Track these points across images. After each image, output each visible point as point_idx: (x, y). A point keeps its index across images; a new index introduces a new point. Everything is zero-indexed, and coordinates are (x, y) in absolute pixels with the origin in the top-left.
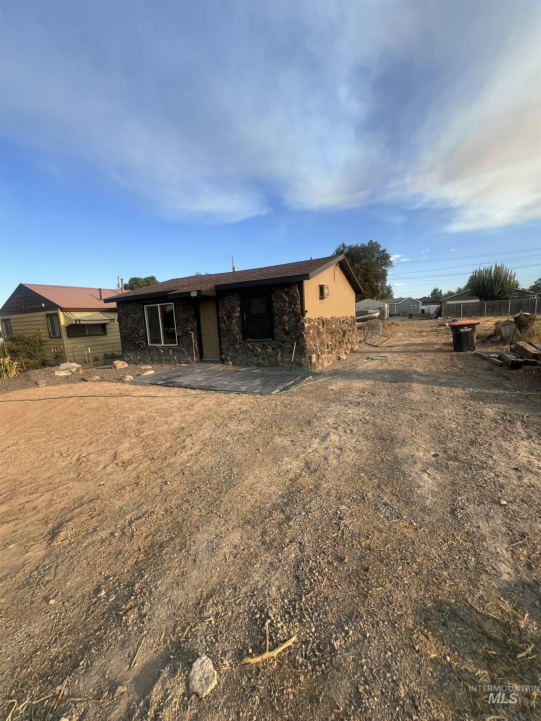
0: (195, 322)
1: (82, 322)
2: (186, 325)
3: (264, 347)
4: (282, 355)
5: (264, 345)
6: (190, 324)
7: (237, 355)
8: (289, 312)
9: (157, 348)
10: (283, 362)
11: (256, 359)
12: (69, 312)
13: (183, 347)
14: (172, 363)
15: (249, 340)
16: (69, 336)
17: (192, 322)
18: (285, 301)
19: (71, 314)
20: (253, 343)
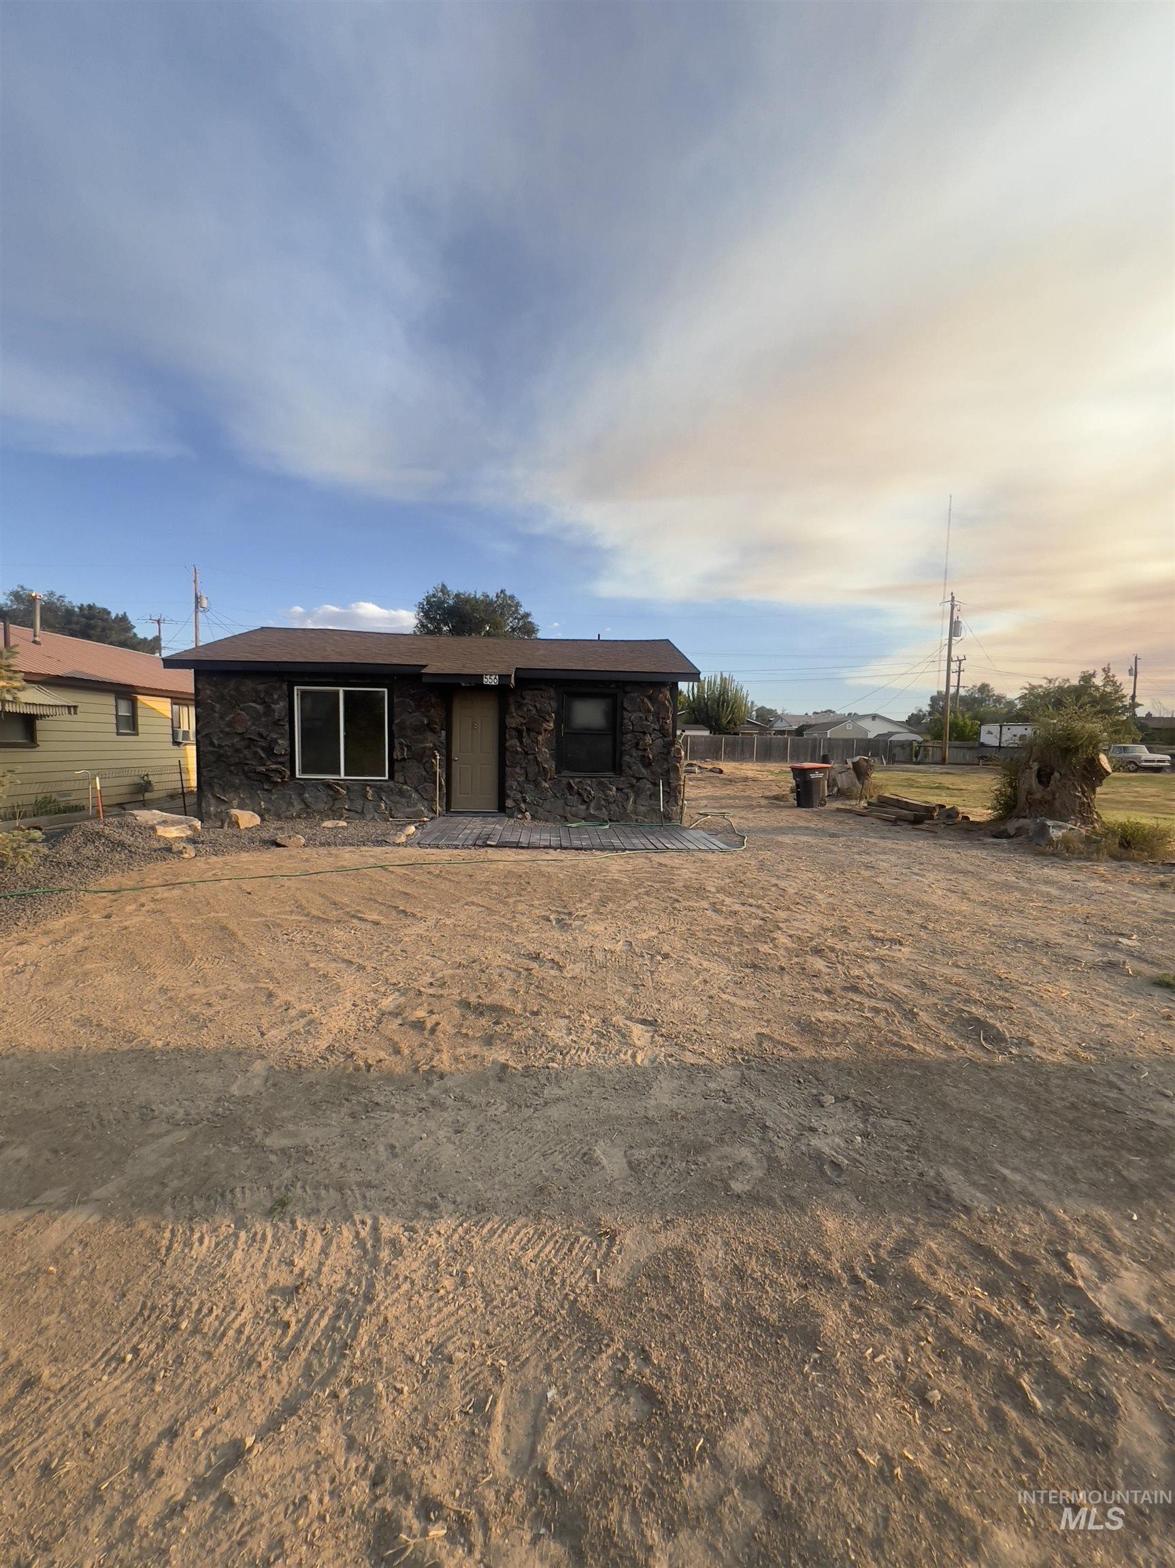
0: (442, 732)
2: (421, 737)
3: (602, 787)
4: (635, 802)
6: (431, 737)
7: (543, 801)
8: (654, 730)
9: (328, 785)
11: (584, 807)
13: (406, 783)
14: (369, 817)
15: (572, 773)
17: (434, 732)
18: (649, 711)
20: (577, 780)
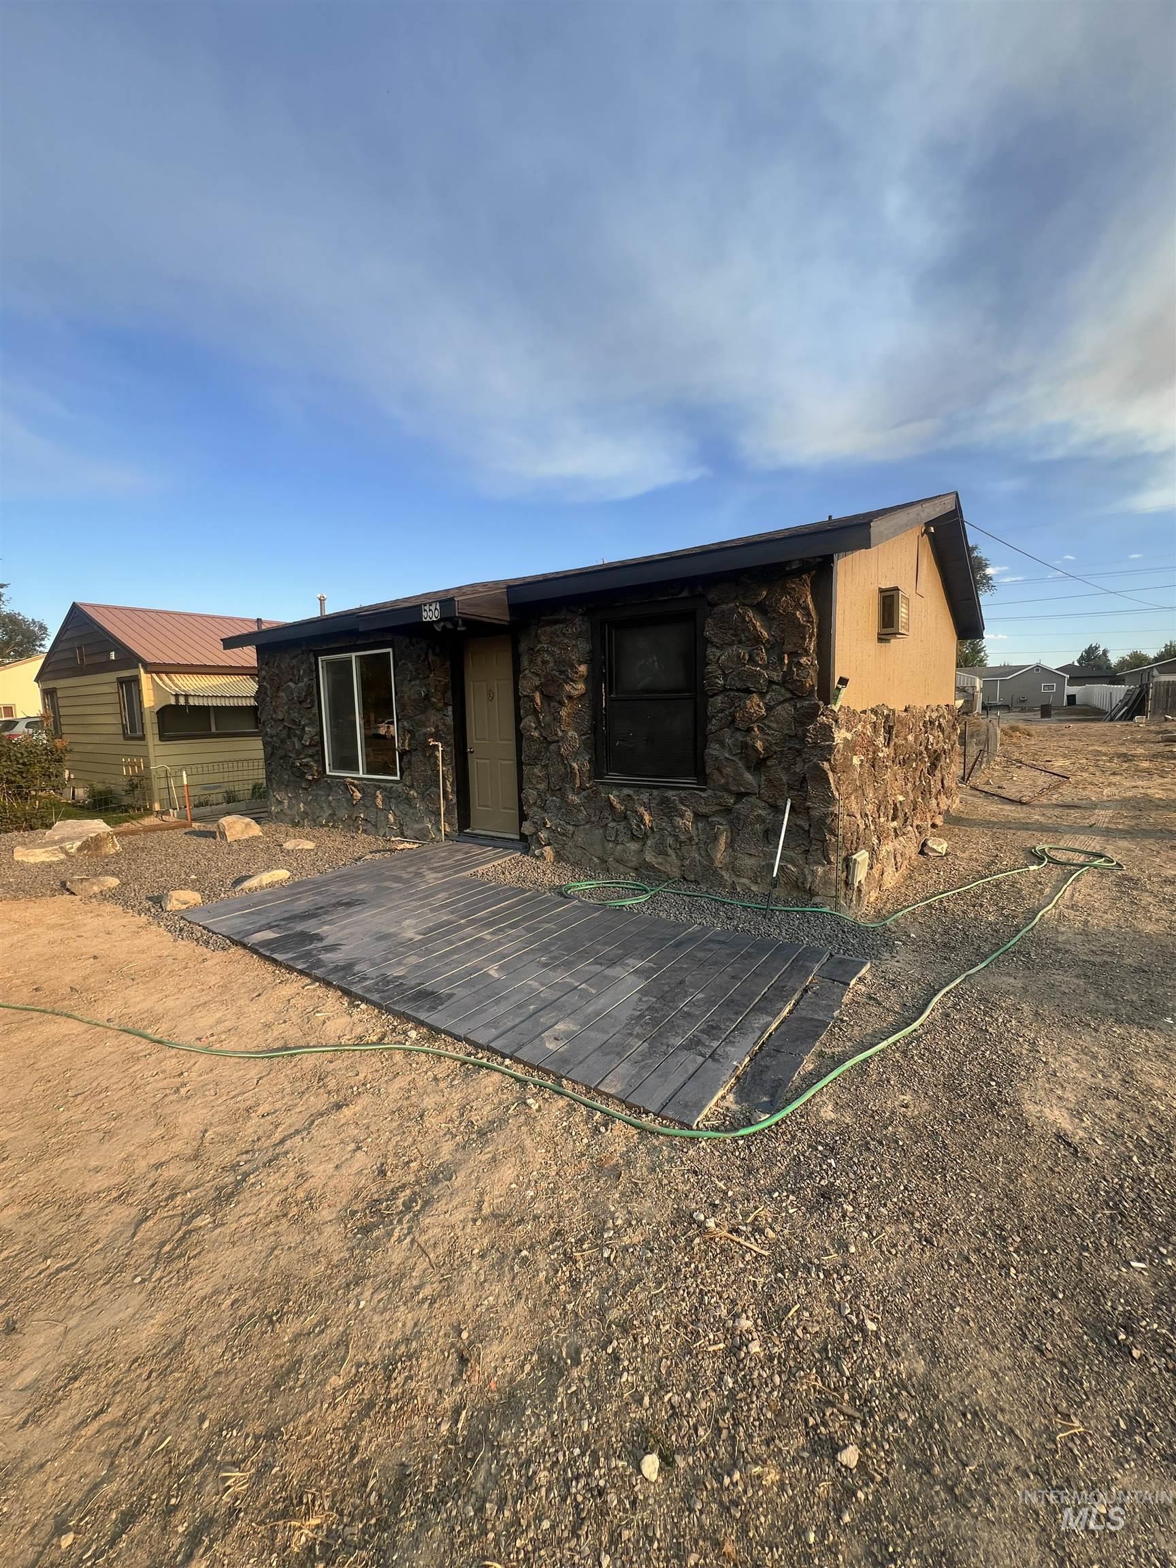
0: (450, 708)
2: (422, 717)
3: (667, 810)
4: (731, 845)
5: (664, 801)
6: (434, 717)
7: (570, 828)
8: (771, 682)
9: (344, 785)
10: (735, 870)
11: (634, 846)
13: (412, 787)
14: (382, 832)
15: (614, 777)
16: (163, 737)
17: (438, 710)
18: (757, 639)
20: (626, 791)
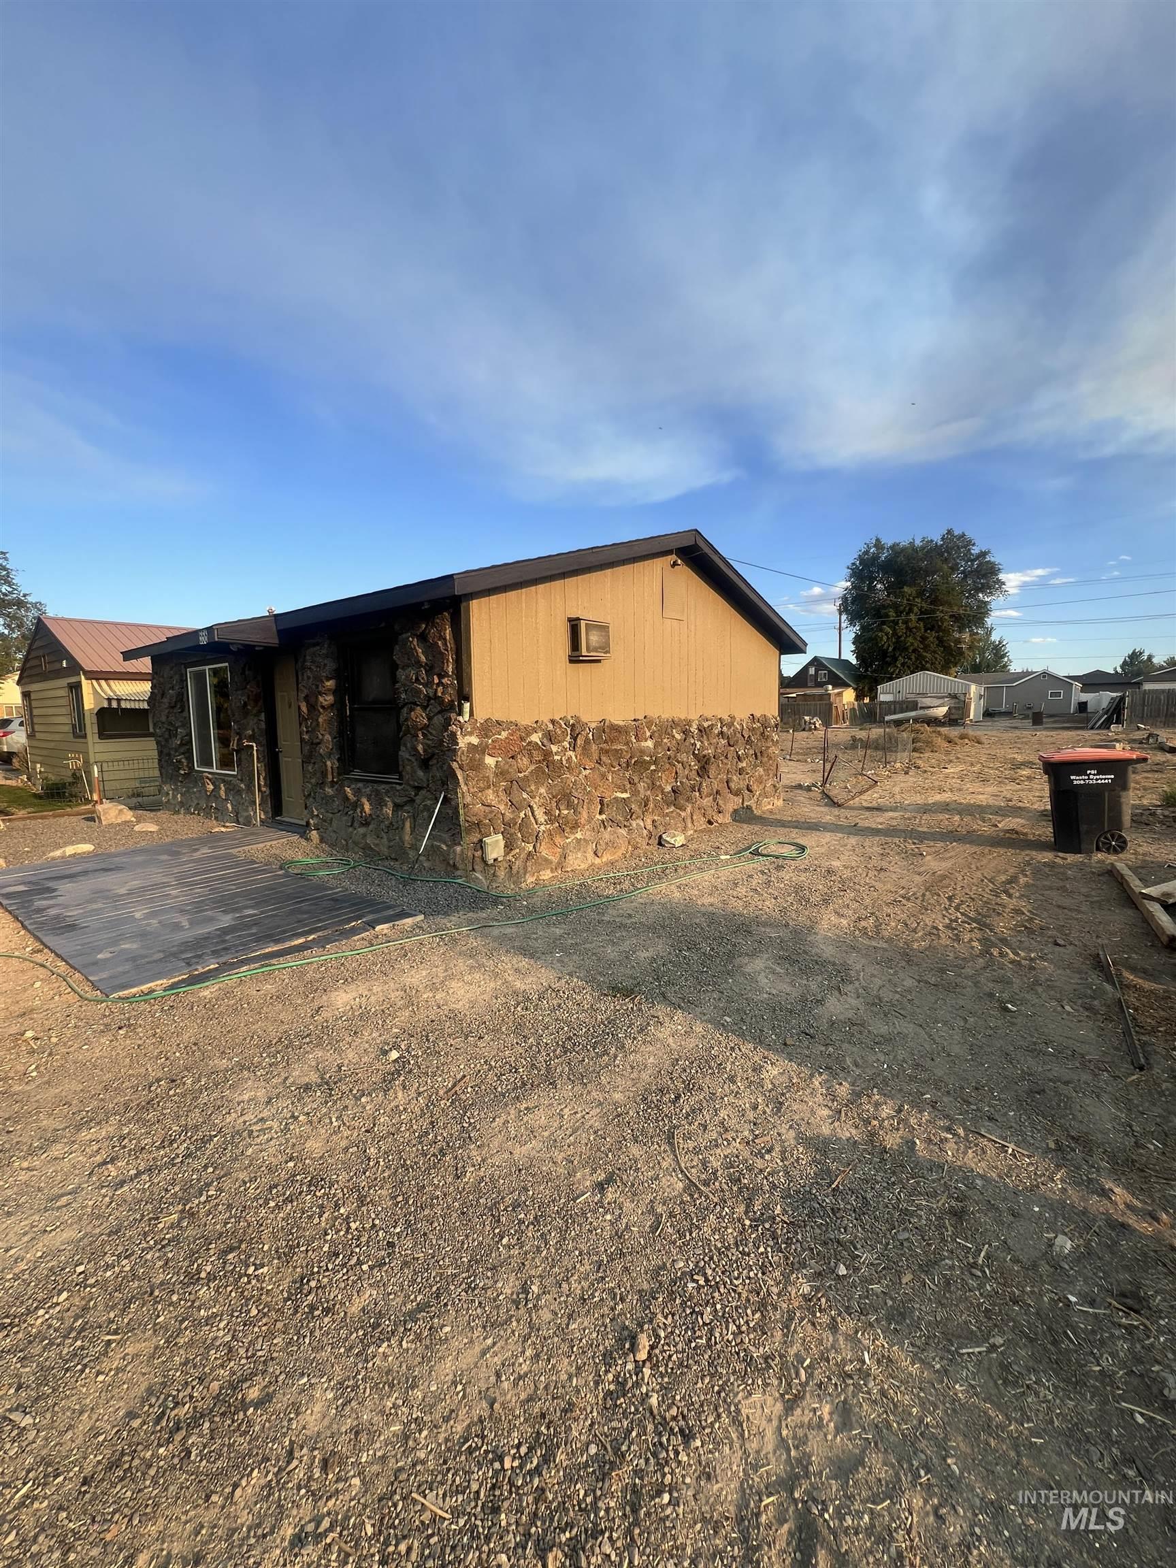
1: (123, 705)
3: (378, 803)
4: (413, 829)
5: (377, 793)
6: (252, 721)
8: (428, 697)
9: (205, 778)
11: (361, 831)
12: (106, 680)
13: (240, 780)
14: (226, 819)
16: (103, 735)
17: (254, 716)
18: (419, 663)
19: (109, 686)
